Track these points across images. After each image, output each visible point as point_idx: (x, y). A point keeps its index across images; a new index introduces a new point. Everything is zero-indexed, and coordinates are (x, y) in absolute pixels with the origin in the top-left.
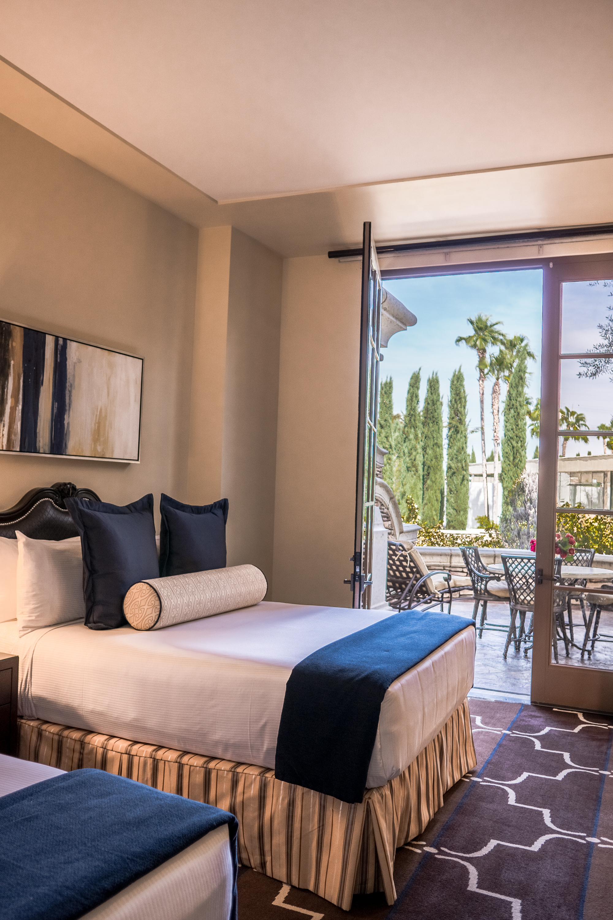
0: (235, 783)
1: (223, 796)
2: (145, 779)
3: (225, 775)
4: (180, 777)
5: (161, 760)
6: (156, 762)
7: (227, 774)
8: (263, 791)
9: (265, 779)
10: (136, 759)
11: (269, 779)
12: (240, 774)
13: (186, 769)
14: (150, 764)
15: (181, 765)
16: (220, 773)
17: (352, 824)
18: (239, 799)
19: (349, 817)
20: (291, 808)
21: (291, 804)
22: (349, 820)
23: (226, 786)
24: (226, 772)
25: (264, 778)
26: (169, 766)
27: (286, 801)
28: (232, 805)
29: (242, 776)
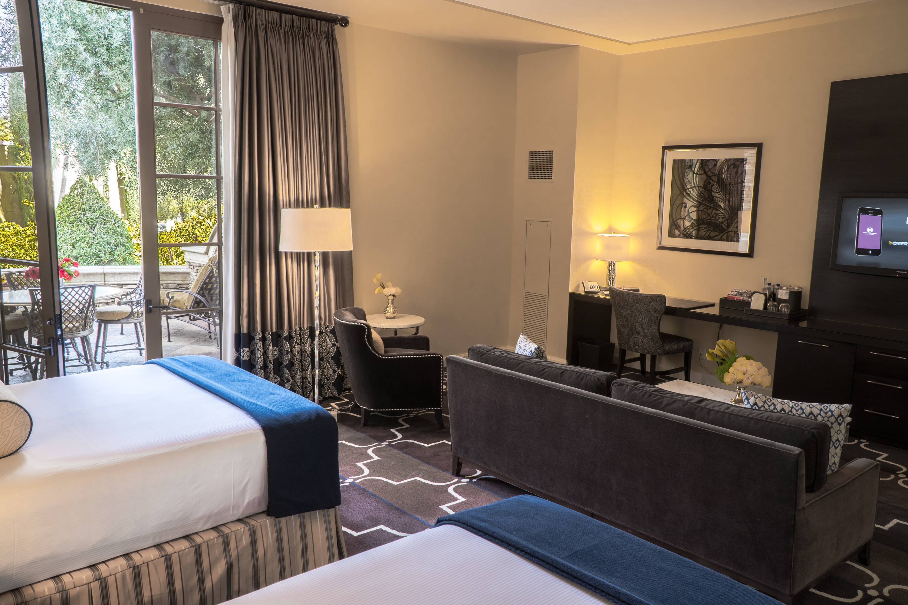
0: (226, 544)
1: (217, 560)
2: (127, 591)
3: (216, 542)
4: (169, 567)
5: (144, 563)
6: (136, 569)
7: (217, 540)
8: (253, 537)
9: (253, 527)
10: (111, 580)
11: (256, 525)
12: (230, 534)
13: (175, 558)
14: (130, 575)
15: (168, 557)
16: (210, 543)
17: (329, 524)
18: (234, 554)
19: (326, 519)
20: (279, 537)
21: (279, 534)
22: (326, 522)
23: (218, 550)
24: (215, 539)
25: (251, 526)
26: (154, 565)
27: (275, 534)
28: (229, 562)
29: (231, 535)
